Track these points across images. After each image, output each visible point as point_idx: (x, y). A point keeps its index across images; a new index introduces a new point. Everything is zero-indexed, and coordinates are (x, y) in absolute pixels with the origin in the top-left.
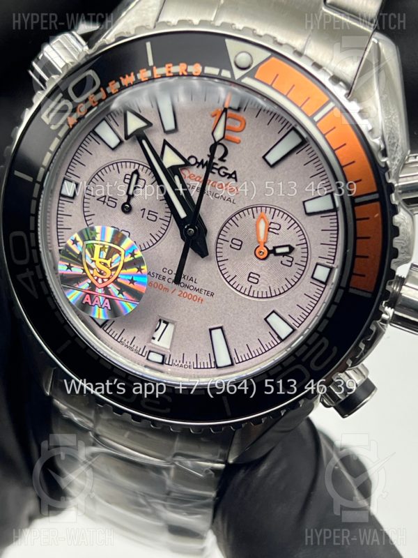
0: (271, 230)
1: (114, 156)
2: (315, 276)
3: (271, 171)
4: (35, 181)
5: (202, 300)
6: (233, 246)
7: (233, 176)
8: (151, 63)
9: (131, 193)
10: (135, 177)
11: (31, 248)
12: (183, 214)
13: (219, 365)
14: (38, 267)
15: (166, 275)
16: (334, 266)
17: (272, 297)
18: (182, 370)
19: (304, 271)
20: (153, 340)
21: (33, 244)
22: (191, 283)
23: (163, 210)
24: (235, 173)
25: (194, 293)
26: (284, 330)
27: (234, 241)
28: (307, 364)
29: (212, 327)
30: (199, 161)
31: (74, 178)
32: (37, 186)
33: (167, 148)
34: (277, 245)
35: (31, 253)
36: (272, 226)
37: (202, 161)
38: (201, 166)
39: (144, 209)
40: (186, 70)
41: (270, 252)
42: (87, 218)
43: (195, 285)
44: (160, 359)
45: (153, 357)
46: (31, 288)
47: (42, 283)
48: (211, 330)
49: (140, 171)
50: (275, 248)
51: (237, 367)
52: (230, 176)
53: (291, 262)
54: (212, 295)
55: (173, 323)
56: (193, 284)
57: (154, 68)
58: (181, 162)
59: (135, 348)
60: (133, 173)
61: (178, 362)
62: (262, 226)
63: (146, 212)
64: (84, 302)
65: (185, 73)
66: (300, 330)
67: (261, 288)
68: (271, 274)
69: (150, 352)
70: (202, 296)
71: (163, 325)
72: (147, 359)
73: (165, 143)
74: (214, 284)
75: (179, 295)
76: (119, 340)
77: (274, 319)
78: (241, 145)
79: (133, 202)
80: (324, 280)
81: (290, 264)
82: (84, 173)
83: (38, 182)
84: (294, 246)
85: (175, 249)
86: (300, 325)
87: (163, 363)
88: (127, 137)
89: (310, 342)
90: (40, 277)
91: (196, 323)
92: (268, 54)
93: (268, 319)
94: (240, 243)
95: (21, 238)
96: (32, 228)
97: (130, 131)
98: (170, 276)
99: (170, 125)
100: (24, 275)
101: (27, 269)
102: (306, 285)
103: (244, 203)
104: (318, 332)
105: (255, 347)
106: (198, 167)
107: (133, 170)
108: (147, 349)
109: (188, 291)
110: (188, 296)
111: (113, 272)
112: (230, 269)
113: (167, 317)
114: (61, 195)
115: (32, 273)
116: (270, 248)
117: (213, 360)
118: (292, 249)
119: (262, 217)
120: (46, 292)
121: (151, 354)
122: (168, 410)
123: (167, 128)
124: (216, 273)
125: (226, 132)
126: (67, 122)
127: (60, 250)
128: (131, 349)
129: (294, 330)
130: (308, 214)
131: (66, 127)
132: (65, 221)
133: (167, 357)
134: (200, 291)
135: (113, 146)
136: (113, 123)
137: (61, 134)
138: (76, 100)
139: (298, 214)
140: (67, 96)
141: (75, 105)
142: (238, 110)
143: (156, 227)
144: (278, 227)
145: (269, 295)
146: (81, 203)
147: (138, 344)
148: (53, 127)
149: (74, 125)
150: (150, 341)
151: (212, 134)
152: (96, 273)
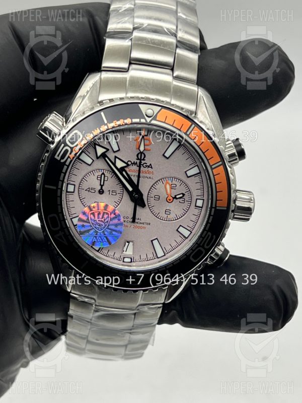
0: (172, 188)
1: (90, 168)
2: (197, 205)
3: (168, 160)
4: (57, 188)
5: (145, 228)
6: (155, 199)
7: (150, 166)
8: (106, 122)
9: (102, 184)
10: (103, 176)
11: (60, 221)
12: (131, 189)
13: (159, 257)
14: (66, 230)
16: (204, 198)
17: (178, 219)
18: (140, 263)
19: (191, 204)
21: (62, 219)
22: (138, 221)
23: (119, 189)
24: (151, 165)
25: (141, 225)
26: (186, 233)
27: (156, 197)
28: (203, 246)
29: (152, 239)
30: (133, 162)
31: (72, 183)
32: (59, 191)
33: (117, 159)
34: (177, 194)
35: (61, 223)
36: (173, 186)
39: (109, 190)
40: (124, 122)
41: (173, 198)
42: (82, 201)
43: (140, 221)
44: (129, 260)
45: (126, 260)
46: (63, 240)
47: (69, 237)
48: (152, 241)
49: (105, 173)
50: (176, 196)
51: (167, 256)
52: (149, 167)
54: (149, 224)
55: (132, 242)
57: (108, 124)
58: (125, 165)
60: (102, 175)
61: (138, 260)
62: (168, 187)
63: (111, 191)
64: (93, 241)
65: (124, 124)
66: (194, 232)
67: (172, 216)
68: (176, 208)
69: (124, 258)
70: (145, 225)
71: (127, 244)
72: (123, 261)
73: (116, 157)
74: (149, 219)
75: (133, 228)
76: (107, 256)
77: (181, 229)
78: (151, 151)
79: (103, 188)
80: (201, 206)
81: (183, 202)
82: (76, 180)
83: (59, 189)
84: (184, 193)
85: (128, 206)
86: (193, 229)
87: (131, 262)
88: (98, 158)
89: (203, 236)
90: (68, 234)
92: (160, 108)
93: (179, 230)
94: (158, 197)
95: (54, 217)
96: (59, 211)
97: (99, 155)
98: (127, 220)
99: (116, 148)
100: (58, 235)
101: (60, 232)
102: (193, 210)
103: (157, 178)
105: (174, 244)
106: (132, 166)
107: (101, 173)
108: (122, 257)
109: (138, 225)
110: (138, 227)
111: (106, 224)
112: (156, 211)
113: (129, 239)
114: (67, 192)
115: (63, 233)
116: (173, 196)
117: (155, 255)
118: (184, 195)
119: (168, 183)
120: (71, 240)
123: (115, 150)
124: (149, 213)
125: (145, 147)
126: (69, 157)
127: (71, 219)
128: (114, 258)
129: (191, 232)
130: (188, 177)
131: (69, 160)
132: (71, 204)
133: (133, 258)
134: (143, 224)
135: (90, 164)
136: (87, 152)
137: (67, 163)
138: (72, 146)
139: (184, 178)
140: (66, 145)
141: (72, 148)
142: (147, 135)
143: (117, 198)
144: (175, 186)
145: (176, 218)
146: (78, 194)
147: (117, 256)
148: (62, 161)
149: (73, 158)
150: (122, 253)
151: (139, 149)
152: (97, 226)
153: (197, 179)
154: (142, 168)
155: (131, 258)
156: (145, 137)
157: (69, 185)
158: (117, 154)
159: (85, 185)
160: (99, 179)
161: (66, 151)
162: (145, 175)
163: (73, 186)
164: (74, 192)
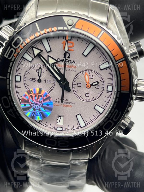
0: (90, 78)
2: (108, 90)
3: (86, 58)
4: (7, 78)
5: (71, 106)
6: (78, 86)
8: (39, 30)
9: (40, 75)
10: (40, 70)
12: (59, 79)
13: (81, 127)
14: (14, 108)
15: (57, 100)
16: (113, 85)
17: (95, 100)
18: (69, 131)
19: (104, 89)
20: (57, 123)
21: (11, 100)
22: (66, 101)
23: (52, 79)
24: (74, 61)
25: (68, 104)
26: (101, 110)
27: (78, 84)
28: (112, 120)
29: (76, 114)
30: (61, 60)
31: (19, 74)
32: (8, 80)
33: (49, 58)
34: (93, 82)
36: (90, 76)
37: (62, 59)
38: (62, 61)
39: (45, 80)
40: (52, 30)
42: (26, 87)
43: (68, 102)
44: (61, 129)
45: (59, 129)
46: (13, 115)
47: (17, 112)
48: (76, 116)
49: (41, 67)
50: (92, 83)
51: (88, 126)
53: (99, 87)
54: (74, 104)
55: (63, 116)
56: (67, 101)
57: (40, 31)
58: (55, 61)
59: (52, 127)
61: (67, 129)
62: (87, 77)
63: (46, 81)
64: (32, 116)
65: (52, 31)
66: (106, 109)
67: (90, 98)
68: (93, 92)
69: (57, 127)
70: (71, 105)
71: (60, 118)
72: (57, 130)
73: (48, 56)
74: (74, 100)
75: (63, 106)
76: (46, 126)
77: (97, 107)
78: (74, 51)
79: (41, 78)
80: (111, 90)
81: (98, 88)
82: (22, 72)
84: (99, 81)
85: (59, 91)
86: (106, 107)
89: (112, 112)
90: (15, 110)
91: (71, 114)
92: (78, 19)
93: (95, 108)
94: (80, 84)
95: (6, 99)
96: (9, 94)
97: (36, 55)
98: (59, 101)
99: (48, 50)
100: (9, 111)
101: (10, 109)
102: (105, 94)
103: (79, 71)
104: (114, 108)
105: (92, 118)
106: (61, 62)
107: (39, 67)
108: (56, 127)
109: (66, 104)
110: (66, 106)
111: (41, 103)
112: (79, 94)
113: (60, 115)
114: (16, 81)
115: (12, 110)
116: (91, 84)
117: (79, 125)
118: (98, 83)
119: (86, 74)
120: (18, 115)
121: (58, 128)
122: (68, 146)
123: (48, 51)
124: (74, 96)
125: (69, 48)
126: (14, 56)
127: (19, 100)
128: (50, 128)
129: (104, 109)
130: (101, 70)
131: (14, 58)
132: (19, 90)
133: (63, 128)
134: (70, 103)
135: (30, 61)
136: (28, 53)
137: (13, 60)
138: (15, 48)
139: (98, 71)
140: (12, 47)
141: (15, 49)
142: (71, 40)
143: (51, 85)
144: (92, 76)
145: (94, 100)
146: (23, 82)
147: (52, 126)
148: (9, 59)
149: (17, 56)
150: (56, 124)
151: (64, 50)
152: (35, 105)
153: (108, 71)
154: (67, 64)
155: (62, 128)
156: (68, 41)
157: (16, 76)
158: (49, 54)
159: (28, 76)
160: (37, 71)
161: (12, 51)
162: (70, 69)
163: (20, 77)
164: (20, 81)
